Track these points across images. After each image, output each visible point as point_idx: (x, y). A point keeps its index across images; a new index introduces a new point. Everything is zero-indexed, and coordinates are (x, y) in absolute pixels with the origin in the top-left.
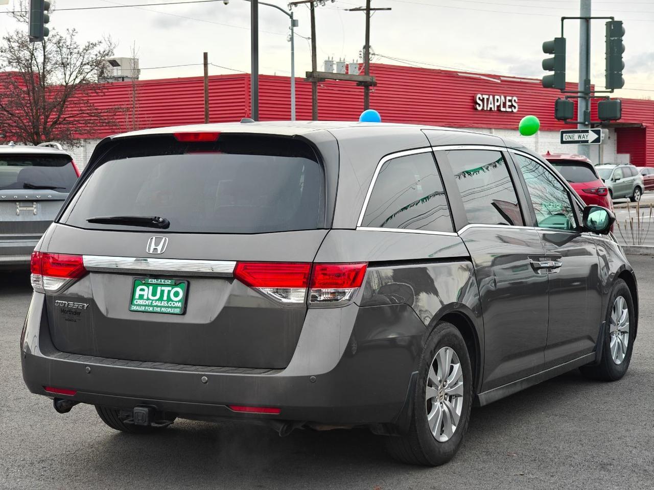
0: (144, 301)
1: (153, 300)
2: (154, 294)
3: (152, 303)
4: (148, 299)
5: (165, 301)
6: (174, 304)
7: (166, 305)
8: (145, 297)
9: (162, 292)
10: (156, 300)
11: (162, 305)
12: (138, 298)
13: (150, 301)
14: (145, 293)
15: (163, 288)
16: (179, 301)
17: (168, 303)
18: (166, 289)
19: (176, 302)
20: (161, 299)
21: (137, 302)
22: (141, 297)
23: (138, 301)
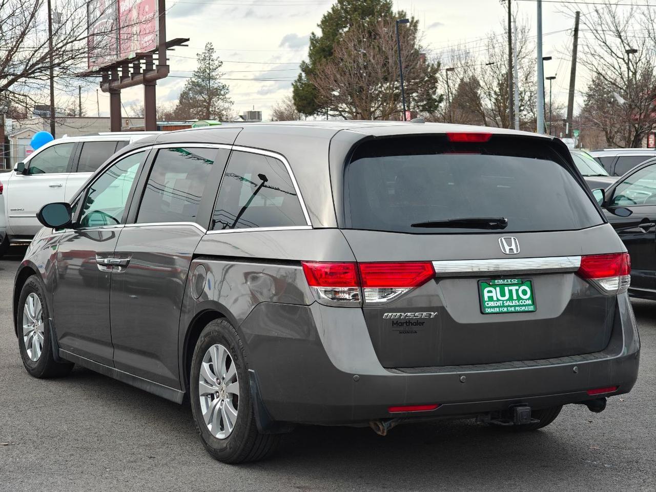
0: (495, 302)
1: (503, 301)
2: (503, 294)
3: (503, 303)
4: (498, 300)
5: (515, 300)
6: (525, 302)
7: (518, 304)
8: (495, 299)
9: (511, 291)
10: (507, 300)
11: (514, 304)
12: (487, 300)
13: (501, 302)
14: (493, 294)
15: (510, 288)
16: (528, 299)
17: (519, 302)
18: (514, 288)
19: (526, 300)
20: (511, 298)
21: (488, 304)
22: (491, 298)
23: (489, 302)
